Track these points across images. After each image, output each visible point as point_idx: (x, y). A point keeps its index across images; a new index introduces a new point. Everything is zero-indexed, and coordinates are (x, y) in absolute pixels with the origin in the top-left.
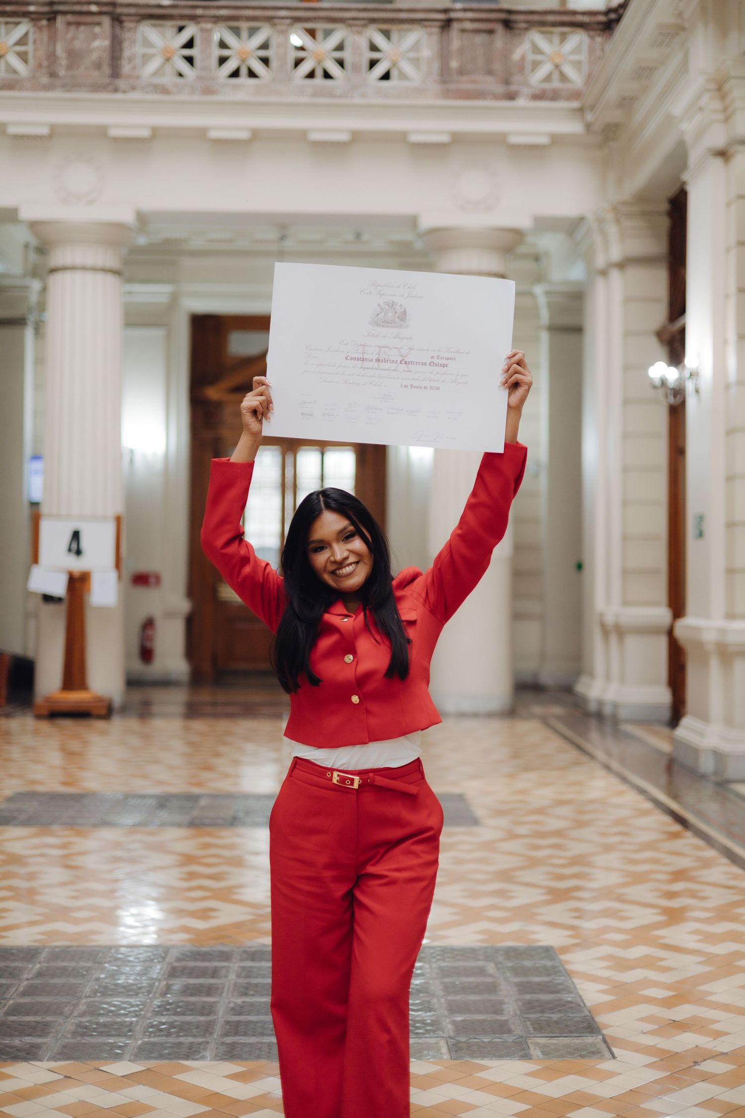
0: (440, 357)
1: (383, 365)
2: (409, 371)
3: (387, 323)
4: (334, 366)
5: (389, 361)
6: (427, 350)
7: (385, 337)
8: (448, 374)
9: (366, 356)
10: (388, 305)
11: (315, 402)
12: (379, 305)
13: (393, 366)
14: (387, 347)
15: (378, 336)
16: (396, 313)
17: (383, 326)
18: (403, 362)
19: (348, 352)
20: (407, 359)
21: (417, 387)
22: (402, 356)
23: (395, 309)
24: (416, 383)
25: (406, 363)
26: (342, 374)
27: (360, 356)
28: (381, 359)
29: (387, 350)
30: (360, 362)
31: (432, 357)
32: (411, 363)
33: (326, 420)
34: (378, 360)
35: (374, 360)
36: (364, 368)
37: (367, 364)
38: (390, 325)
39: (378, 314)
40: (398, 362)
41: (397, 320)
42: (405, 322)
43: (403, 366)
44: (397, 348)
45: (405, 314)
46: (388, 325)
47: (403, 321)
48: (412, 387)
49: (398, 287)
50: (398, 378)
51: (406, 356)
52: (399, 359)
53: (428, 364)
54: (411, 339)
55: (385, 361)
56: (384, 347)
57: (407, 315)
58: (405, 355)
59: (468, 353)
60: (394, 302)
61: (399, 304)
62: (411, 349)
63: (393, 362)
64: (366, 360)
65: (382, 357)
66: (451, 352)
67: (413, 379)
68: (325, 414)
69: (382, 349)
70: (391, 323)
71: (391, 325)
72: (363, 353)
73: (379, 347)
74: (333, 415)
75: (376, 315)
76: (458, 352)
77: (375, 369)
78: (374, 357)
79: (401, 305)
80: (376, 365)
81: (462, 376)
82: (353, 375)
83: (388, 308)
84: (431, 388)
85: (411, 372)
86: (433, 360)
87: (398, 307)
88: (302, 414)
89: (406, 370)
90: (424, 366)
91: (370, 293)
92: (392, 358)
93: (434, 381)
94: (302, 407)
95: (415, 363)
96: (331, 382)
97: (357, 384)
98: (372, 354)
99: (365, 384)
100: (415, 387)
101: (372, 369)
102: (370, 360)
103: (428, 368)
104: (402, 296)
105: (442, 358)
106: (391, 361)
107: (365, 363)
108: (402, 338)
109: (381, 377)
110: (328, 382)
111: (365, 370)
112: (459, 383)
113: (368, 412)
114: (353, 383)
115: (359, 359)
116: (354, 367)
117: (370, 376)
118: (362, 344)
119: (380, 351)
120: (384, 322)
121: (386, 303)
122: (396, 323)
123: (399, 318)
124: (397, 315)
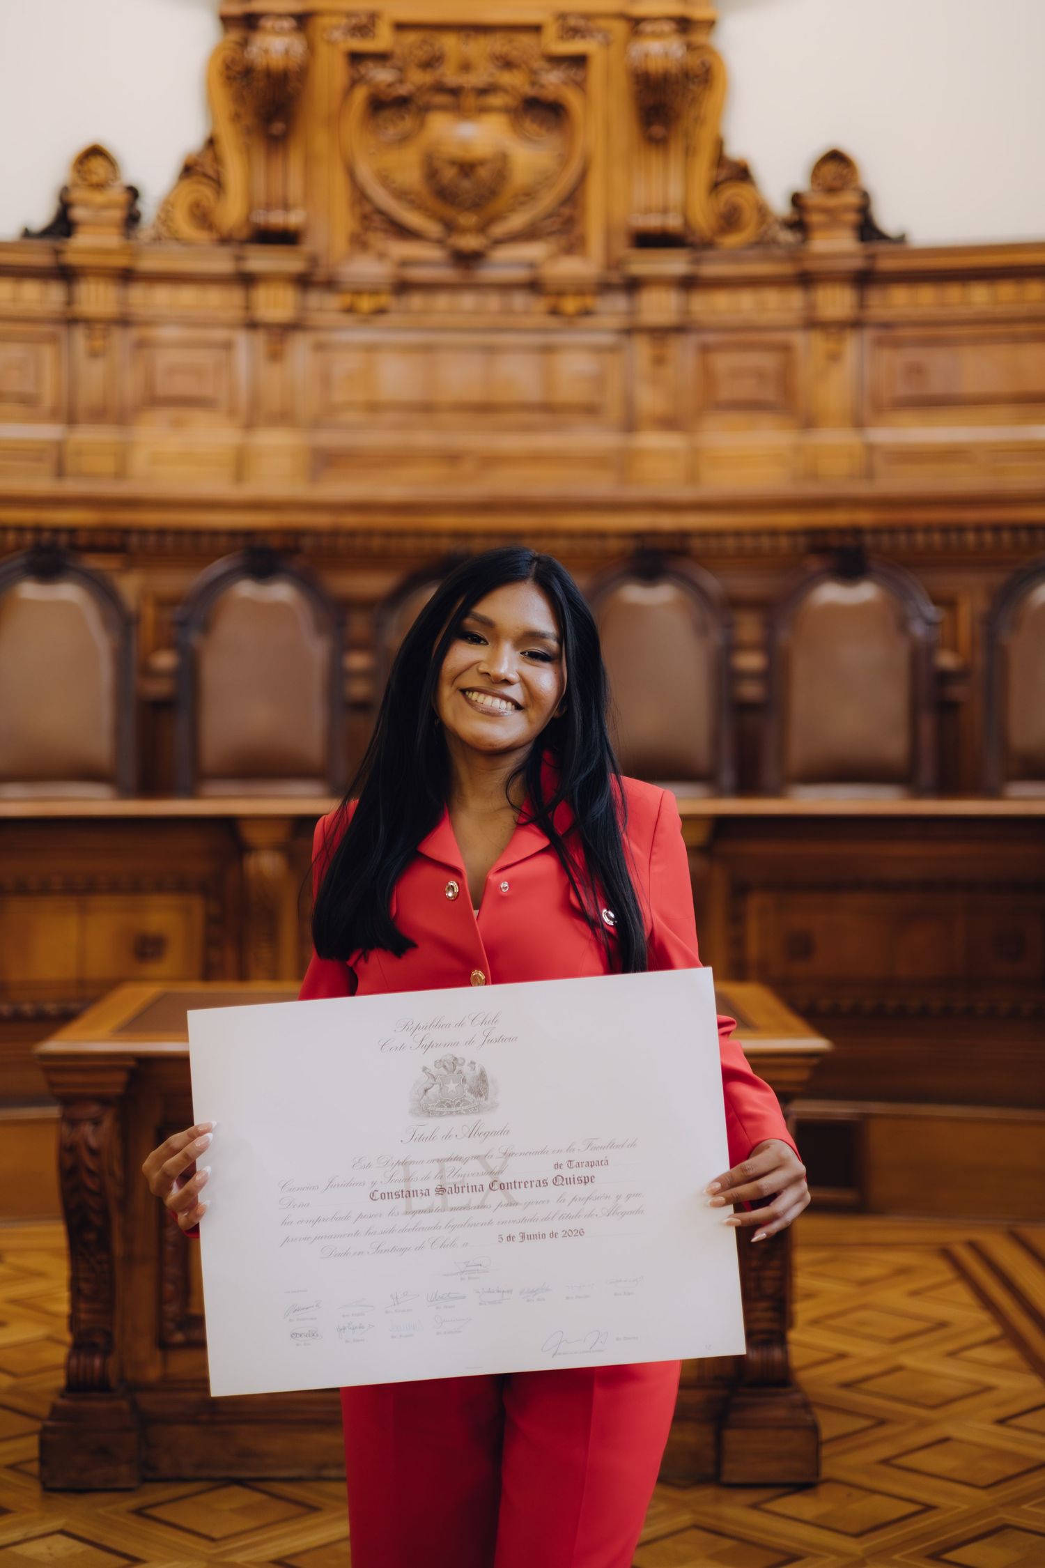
0: (574, 1164)
1: (454, 1200)
2: (512, 1204)
3: (449, 1106)
4: (347, 1218)
5: (465, 1189)
6: (544, 1152)
7: (448, 1136)
8: (597, 1198)
9: (414, 1186)
10: (444, 1066)
11: (316, 1306)
12: (425, 1069)
13: (476, 1198)
14: (457, 1158)
15: (432, 1137)
16: (464, 1080)
17: (441, 1114)
18: (496, 1186)
19: (374, 1183)
20: (503, 1179)
21: (535, 1237)
22: (491, 1173)
24: (530, 1229)
25: (502, 1187)
26: (368, 1233)
27: (401, 1186)
28: (447, 1187)
29: (457, 1164)
30: (402, 1202)
31: (558, 1166)
32: (514, 1185)
33: (347, 1341)
34: (441, 1190)
35: (432, 1192)
36: (414, 1213)
37: (418, 1203)
38: (454, 1109)
39: (426, 1091)
40: (486, 1187)
41: (470, 1097)
42: (486, 1099)
43: (497, 1196)
44: (477, 1157)
45: (485, 1081)
46: (450, 1109)
47: (481, 1095)
48: (523, 1237)
49: (461, 1024)
50: (490, 1223)
51: (500, 1172)
52: (486, 1181)
53: (550, 1182)
54: (504, 1132)
55: (457, 1189)
56: (450, 1159)
57: (489, 1081)
58: (496, 1170)
59: (633, 1145)
60: (456, 1059)
61: (468, 1062)
62: (508, 1155)
63: (474, 1188)
64: (415, 1193)
65: (449, 1182)
66: (596, 1148)
67: (524, 1220)
68: (344, 1329)
69: (447, 1164)
70: (458, 1105)
71: (458, 1109)
72: (408, 1180)
73: (438, 1161)
74: (361, 1327)
75: (422, 1091)
76: (612, 1145)
77: (438, 1210)
78: (433, 1185)
79: (473, 1063)
80: (437, 1201)
81: (629, 1197)
82: (392, 1231)
83: (445, 1073)
84: (567, 1234)
85: (517, 1204)
86: (559, 1172)
87: (466, 1069)
88: (293, 1335)
89: (505, 1201)
90: (542, 1189)
91: (402, 1047)
92: (472, 1181)
93: (569, 1216)
94: (290, 1320)
95: (522, 1185)
96: (346, 1254)
97: (403, 1250)
98: (427, 1178)
99: (421, 1247)
100: (529, 1237)
101: (431, 1211)
102: (424, 1192)
103: (552, 1192)
104: (470, 1042)
105: (579, 1165)
106: (470, 1188)
107: (414, 1200)
108: (486, 1135)
109: (454, 1227)
110: (340, 1255)
111: (417, 1215)
112: (623, 1214)
113: (437, 1308)
114: (394, 1249)
115: (400, 1193)
116: (391, 1213)
117: (430, 1228)
118: (402, 1161)
119: (442, 1170)
120: (440, 1105)
121: (441, 1063)
122: (468, 1103)
123: (471, 1091)
124: (466, 1085)
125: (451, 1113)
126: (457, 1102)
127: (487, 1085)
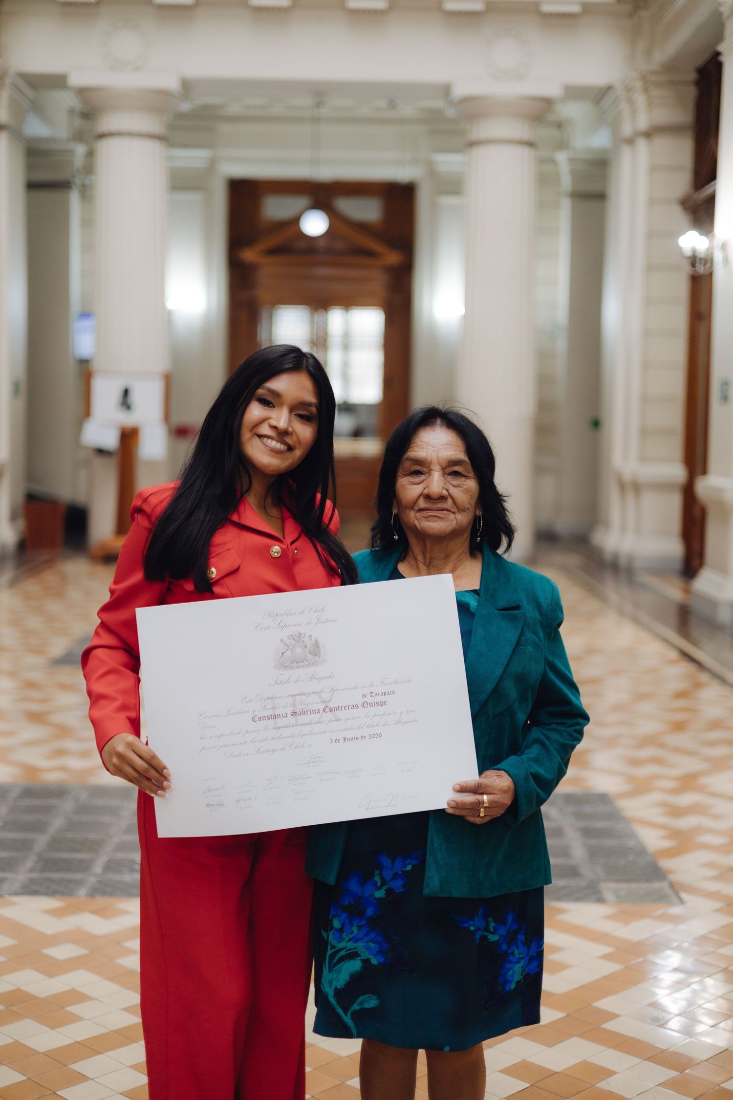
0: (374, 694)
1: (302, 719)
2: (337, 720)
3: (297, 663)
4: (239, 733)
5: (309, 712)
6: (355, 688)
7: (296, 681)
8: (389, 714)
9: (277, 712)
10: (294, 638)
11: (222, 787)
12: (282, 641)
13: (316, 717)
14: (303, 694)
15: (288, 682)
16: (306, 647)
17: (292, 668)
18: (327, 710)
19: (254, 711)
20: (332, 705)
21: (352, 739)
22: (324, 702)
23: (303, 642)
24: (349, 735)
25: (331, 709)
26: (252, 742)
27: (270, 712)
28: (298, 712)
29: (303, 697)
30: (271, 722)
31: (364, 696)
32: (338, 708)
33: (241, 808)
34: (294, 714)
35: (289, 715)
36: (279, 728)
37: (281, 722)
38: (300, 664)
39: (283, 654)
40: (321, 711)
41: (309, 656)
42: (319, 657)
43: (328, 716)
44: (315, 693)
45: (318, 647)
46: (298, 665)
47: (316, 655)
48: (345, 740)
49: (302, 613)
50: (325, 732)
51: (329, 701)
52: (321, 707)
53: (360, 706)
54: (331, 677)
55: (304, 713)
56: (299, 695)
57: (321, 647)
58: (328, 699)
59: (409, 681)
60: (300, 634)
61: (307, 635)
62: (334, 690)
63: (314, 712)
64: (279, 716)
65: (298, 709)
66: (387, 684)
67: (345, 729)
68: (240, 800)
69: (297, 698)
70: (302, 662)
71: (303, 664)
72: (274, 708)
73: (292, 696)
74: (250, 799)
75: (281, 654)
76: (396, 682)
77: (293, 726)
78: (289, 711)
79: (310, 636)
80: (291, 720)
81: (408, 712)
82: (266, 740)
83: (294, 642)
84: (371, 736)
85: (340, 720)
86: (365, 699)
87: (306, 639)
88: (208, 805)
89: (333, 719)
90: (355, 710)
91: (268, 627)
92: (313, 707)
93: (372, 726)
94: (206, 797)
95: (343, 708)
96: (239, 755)
97: (273, 751)
98: (285, 706)
99: (284, 749)
100: (349, 740)
101: (288, 727)
102: (284, 715)
103: (361, 711)
104: (309, 623)
105: (377, 695)
106: (312, 711)
107: (278, 720)
108: (320, 679)
109: (303, 736)
110: (236, 756)
111: (280, 729)
112: (405, 723)
113: (294, 785)
114: (267, 751)
115: (270, 716)
116: (265, 729)
117: (288, 737)
118: (270, 697)
119: (294, 702)
120: (292, 662)
121: (291, 637)
122: (308, 660)
123: (310, 653)
124: (307, 649)
126: (302, 660)
127: (320, 649)
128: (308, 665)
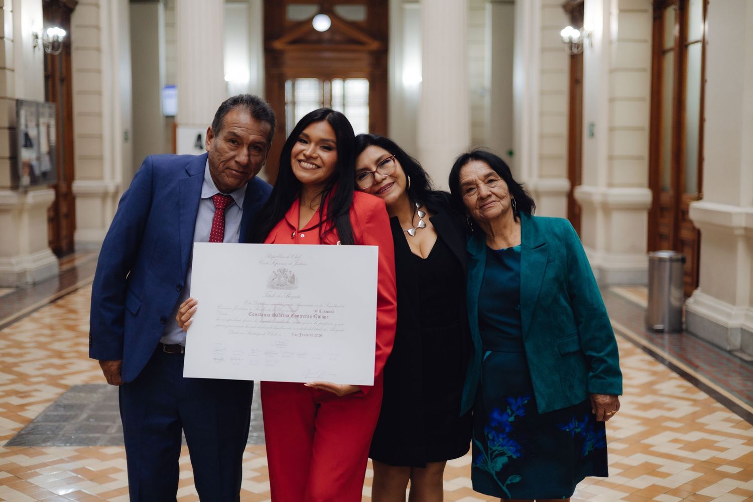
0: (321, 311)
1: (278, 319)
2: (298, 323)
3: (281, 286)
4: (240, 321)
5: (282, 316)
6: (312, 306)
7: (279, 297)
8: (328, 324)
9: (265, 313)
10: (281, 272)
12: (274, 272)
13: (286, 319)
14: (281, 305)
15: (273, 296)
16: (287, 277)
17: (277, 288)
18: (294, 316)
19: (251, 310)
20: (296, 314)
21: (305, 335)
22: (292, 311)
23: (286, 274)
24: (303, 332)
25: (296, 316)
26: (246, 327)
27: (260, 312)
29: (281, 307)
30: (260, 317)
31: (316, 311)
32: (300, 316)
33: (233, 364)
34: (274, 315)
35: (271, 315)
37: (265, 319)
40: (290, 316)
41: (288, 283)
42: (294, 285)
43: (293, 319)
44: (288, 305)
45: (294, 278)
47: (292, 283)
48: (300, 335)
49: (288, 257)
50: (290, 329)
51: (296, 311)
52: (290, 314)
53: (312, 317)
54: (299, 297)
55: (280, 315)
56: (278, 305)
59: (343, 307)
60: (285, 269)
62: (299, 305)
63: (286, 316)
64: (265, 315)
65: (277, 313)
66: (330, 307)
67: (302, 329)
68: (233, 359)
71: (284, 287)
72: (262, 310)
73: (275, 305)
74: (239, 359)
75: (272, 280)
76: (336, 306)
77: (272, 322)
78: (271, 313)
79: (290, 272)
80: (272, 319)
81: (339, 325)
82: (255, 327)
83: (281, 274)
84: (316, 335)
85: (300, 323)
86: (316, 313)
87: (288, 273)
88: (215, 359)
89: (296, 322)
90: (309, 319)
91: (267, 263)
92: (284, 313)
93: (318, 330)
94: (215, 354)
95: (303, 317)
96: (238, 333)
97: (258, 334)
98: (270, 310)
99: (265, 334)
100: (303, 335)
101: (269, 322)
102: (268, 315)
103: (313, 320)
104: (290, 264)
105: (323, 312)
106: (284, 315)
107: (264, 317)
108: (292, 297)
109: (277, 329)
110: (235, 333)
111: (265, 323)
112: (337, 331)
113: (267, 356)
114: (255, 334)
115: (260, 315)
116: (255, 321)
117: (268, 328)
118: (262, 303)
119: (275, 308)
120: (278, 285)
121: (280, 270)
122: (287, 285)
123: (289, 281)
124: (287, 279)
125: (281, 288)
126: (283, 285)
127: (295, 280)
128: (287, 288)
